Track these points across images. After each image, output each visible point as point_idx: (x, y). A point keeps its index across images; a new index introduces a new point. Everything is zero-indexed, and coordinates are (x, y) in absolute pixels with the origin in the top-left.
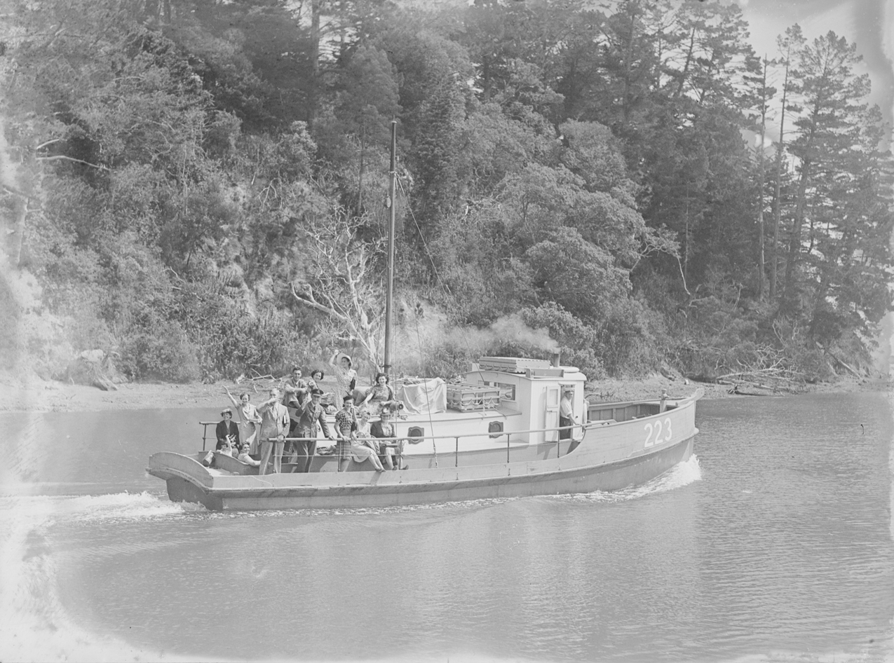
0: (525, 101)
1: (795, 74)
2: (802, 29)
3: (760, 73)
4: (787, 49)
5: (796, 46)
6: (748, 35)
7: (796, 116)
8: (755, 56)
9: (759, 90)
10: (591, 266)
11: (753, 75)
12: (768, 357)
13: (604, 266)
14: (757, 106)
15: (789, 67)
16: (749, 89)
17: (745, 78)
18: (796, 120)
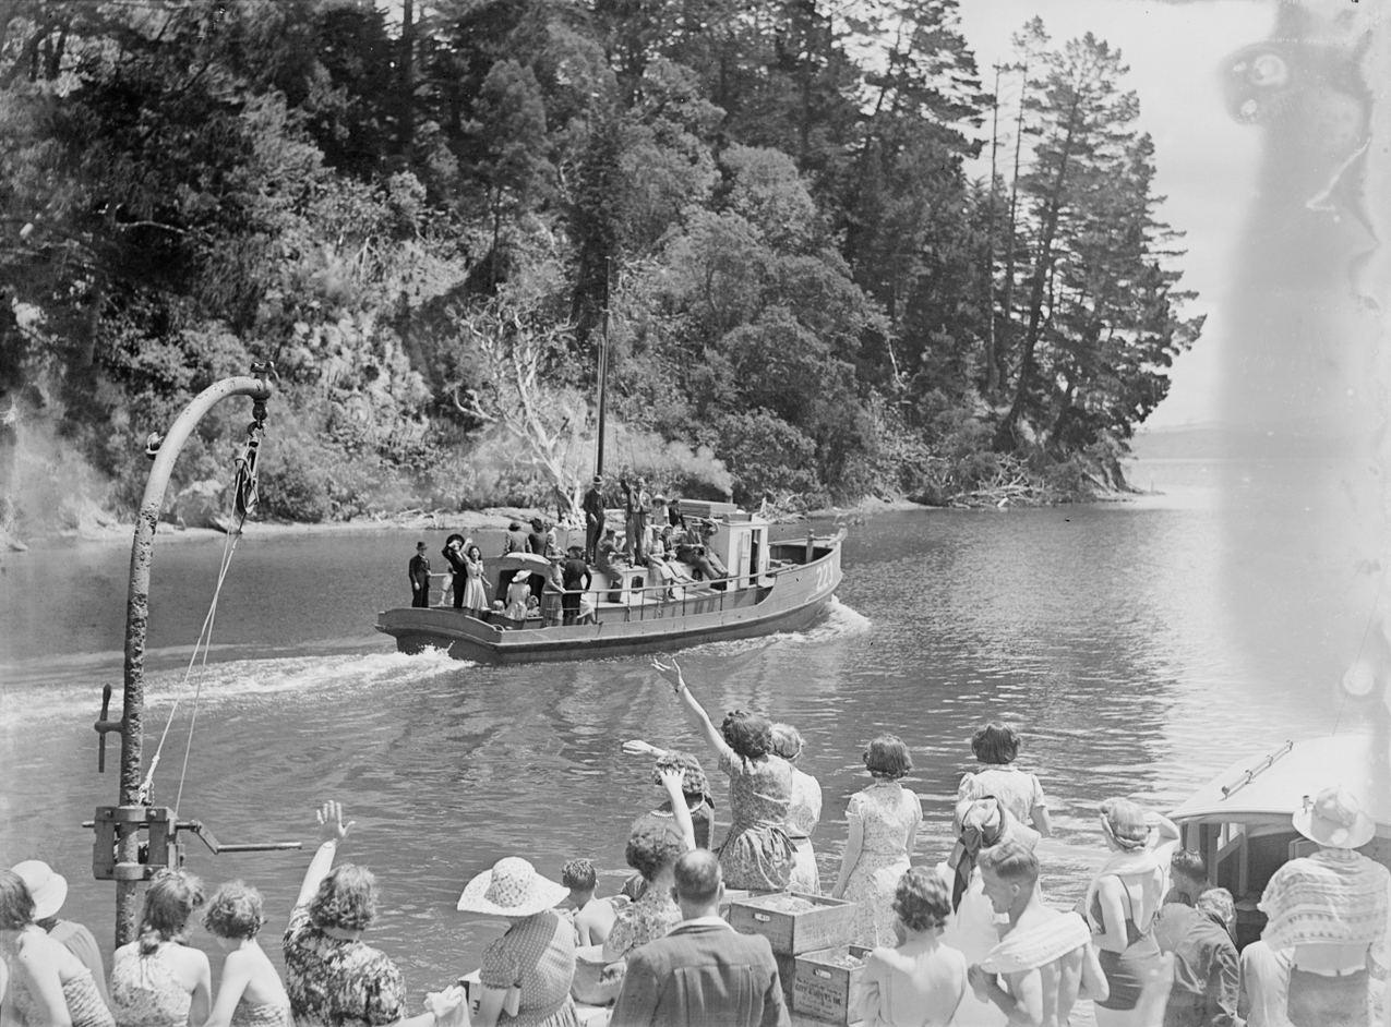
0: (675, 117)
1: (1036, 85)
2: (1044, 23)
3: (975, 73)
4: (1024, 49)
5: (1036, 46)
6: (958, 20)
7: (1036, 140)
8: (967, 49)
9: (973, 97)
10: (809, 359)
11: (967, 76)
12: (1009, 470)
13: (822, 358)
14: (968, 118)
15: (1027, 74)
16: (960, 95)
17: (954, 79)
18: (1035, 145)
